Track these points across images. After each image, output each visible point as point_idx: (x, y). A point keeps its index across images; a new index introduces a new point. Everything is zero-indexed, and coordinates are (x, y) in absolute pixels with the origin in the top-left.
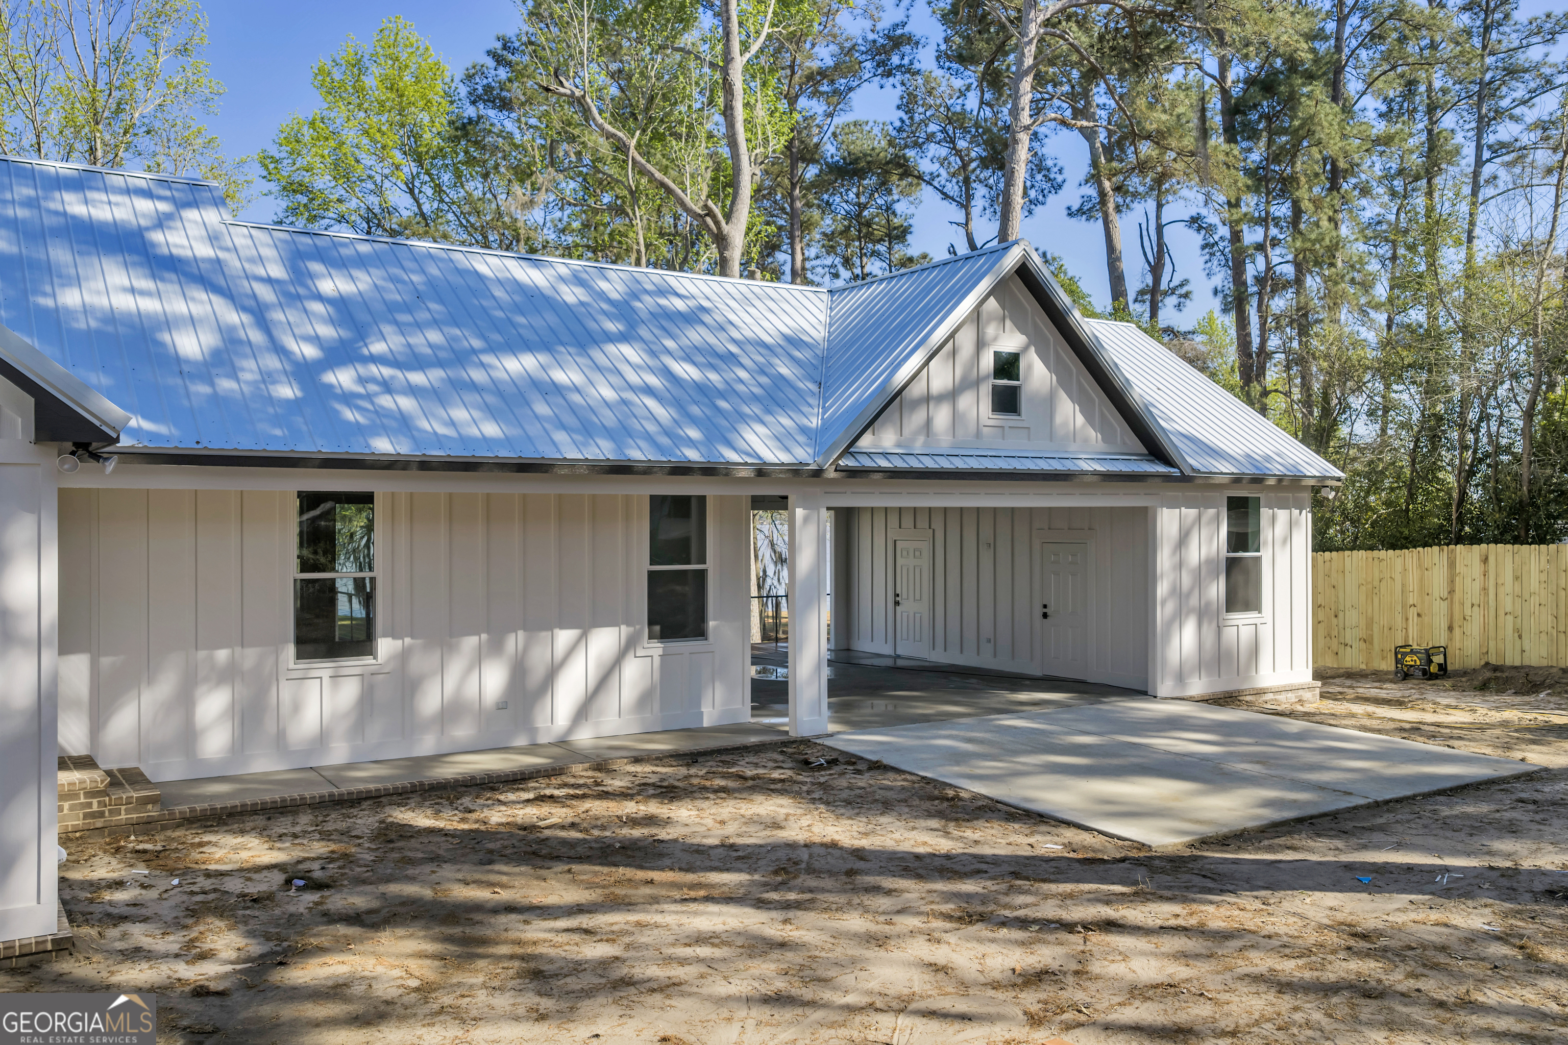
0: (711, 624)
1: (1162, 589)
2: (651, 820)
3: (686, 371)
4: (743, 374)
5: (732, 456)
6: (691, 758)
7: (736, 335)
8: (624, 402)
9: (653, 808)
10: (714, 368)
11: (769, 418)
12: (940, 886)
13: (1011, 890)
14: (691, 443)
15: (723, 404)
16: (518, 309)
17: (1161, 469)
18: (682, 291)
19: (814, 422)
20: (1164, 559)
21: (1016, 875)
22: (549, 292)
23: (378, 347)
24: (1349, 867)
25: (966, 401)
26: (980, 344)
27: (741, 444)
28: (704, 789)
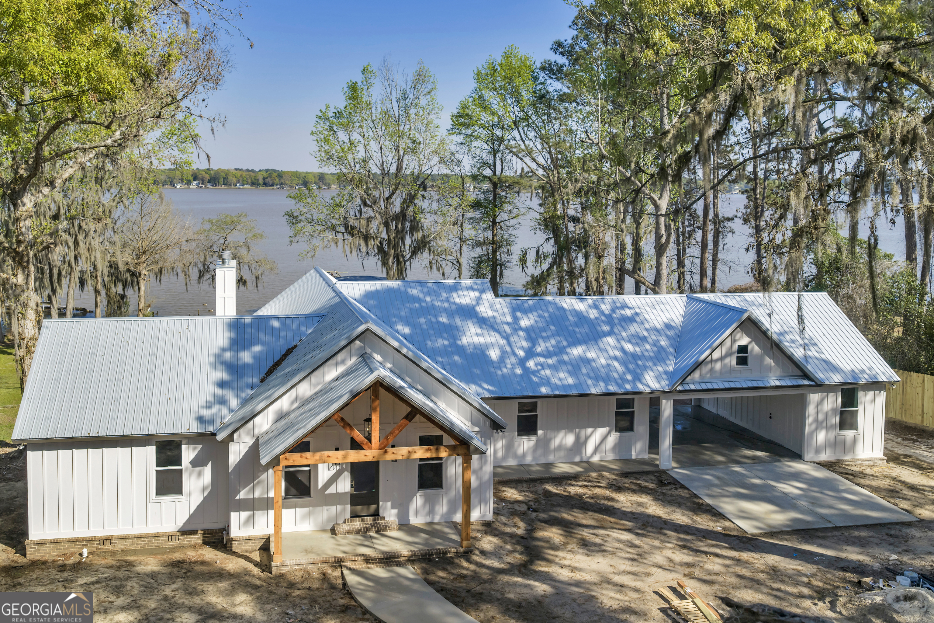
0: (635, 427)
1: (809, 420)
3: (629, 347)
4: (648, 347)
5: (641, 387)
7: (647, 326)
8: (608, 365)
9: (614, 495)
10: (637, 344)
11: (655, 368)
12: (682, 536)
13: (700, 540)
14: (628, 381)
15: (640, 363)
16: (576, 325)
17: (806, 382)
18: (630, 305)
19: (671, 368)
20: (811, 410)
21: (704, 537)
22: (585, 314)
23: (539, 350)
25: (727, 360)
27: (644, 381)
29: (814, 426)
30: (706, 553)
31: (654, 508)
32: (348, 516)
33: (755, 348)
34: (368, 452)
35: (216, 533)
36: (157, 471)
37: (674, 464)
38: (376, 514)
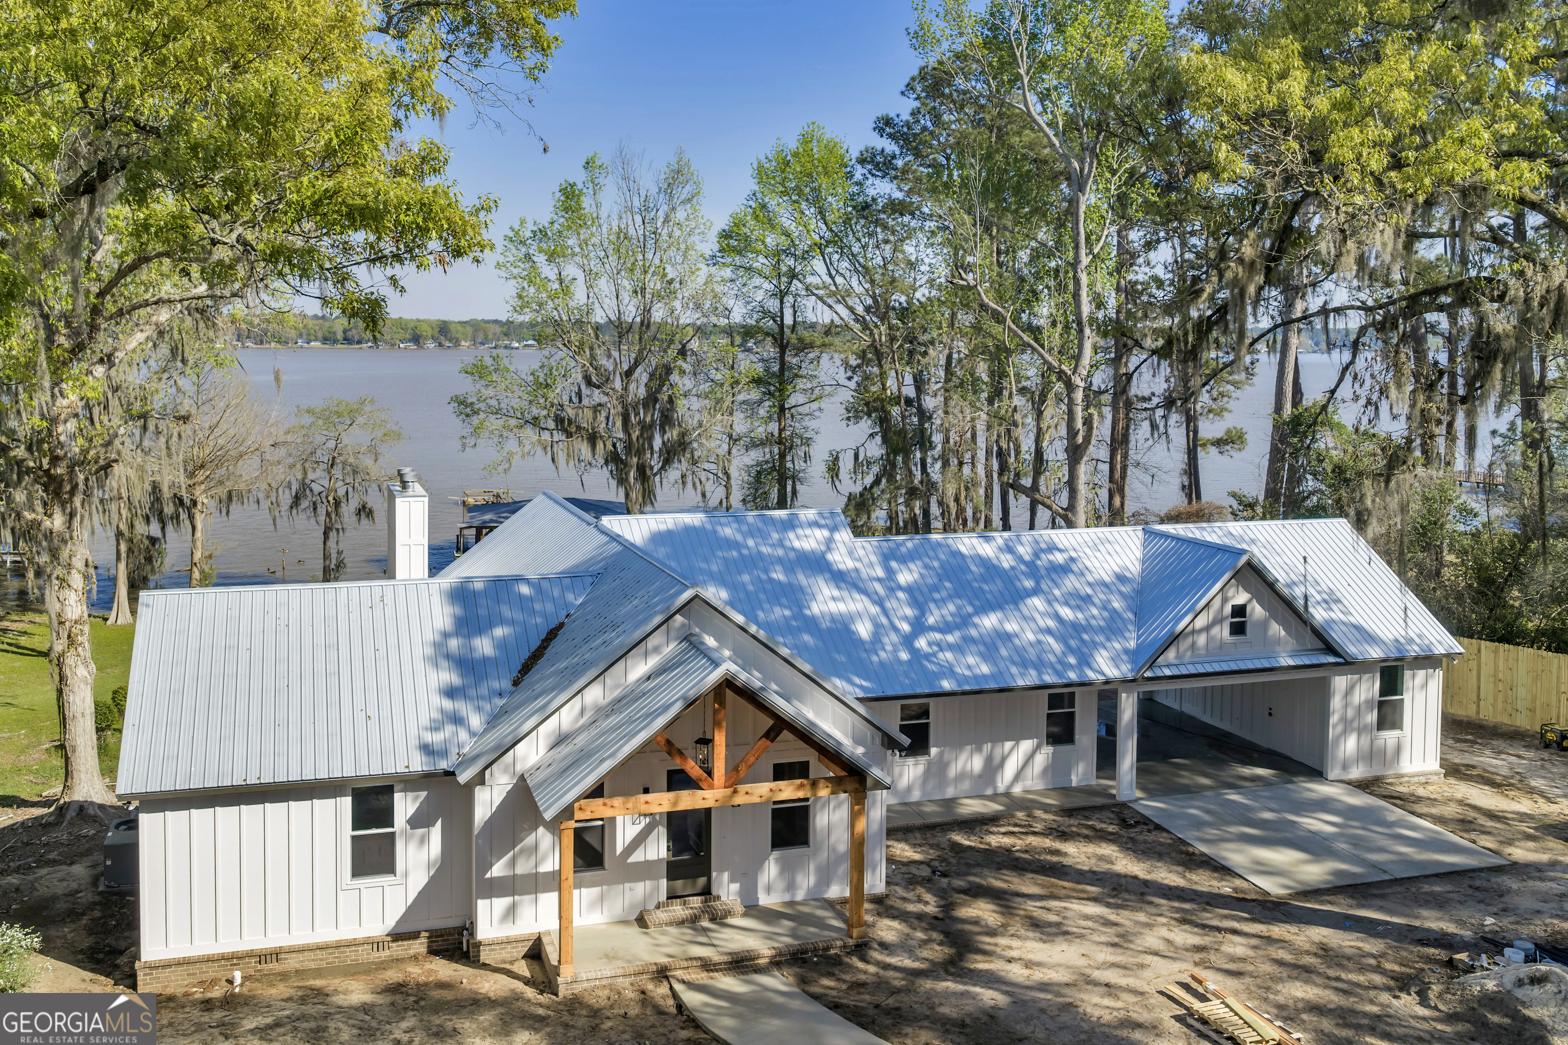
0: (1077, 737)
1: (1334, 719)
2: (1057, 852)
3: (1066, 613)
4: (1095, 611)
5: (1091, 675)
6: (1069, 812)
7: (1090, 578)
8: (1039, 642)
9: (1058, 845)
10: (1079, 608)
11: (1108, 644)
12: (1176, 904)
13: (1205, 910)
14: (1071, 667)
15: (1086, 637)
16: (984, 579)
17: (1331, 659)
18: (1061, 546)
19: (1132, 644)
20: (1336, 702)
21: (1208, 904)
22: (995, 562)
23: (931, 620)
24: (1348, 917)
25: (1215, 631)
26: (1225, 600)
27: (1095, 666)
28: (1079, 835)
29: (1340, 728)
30: (1219, 929)
31: (1124, 862)
32: (663, 897)
33: (1257, 611)
34: (707, 794)
35: (450, 934)
36: (354, 838)
37: (1139, 794)
38: (706, 892)
